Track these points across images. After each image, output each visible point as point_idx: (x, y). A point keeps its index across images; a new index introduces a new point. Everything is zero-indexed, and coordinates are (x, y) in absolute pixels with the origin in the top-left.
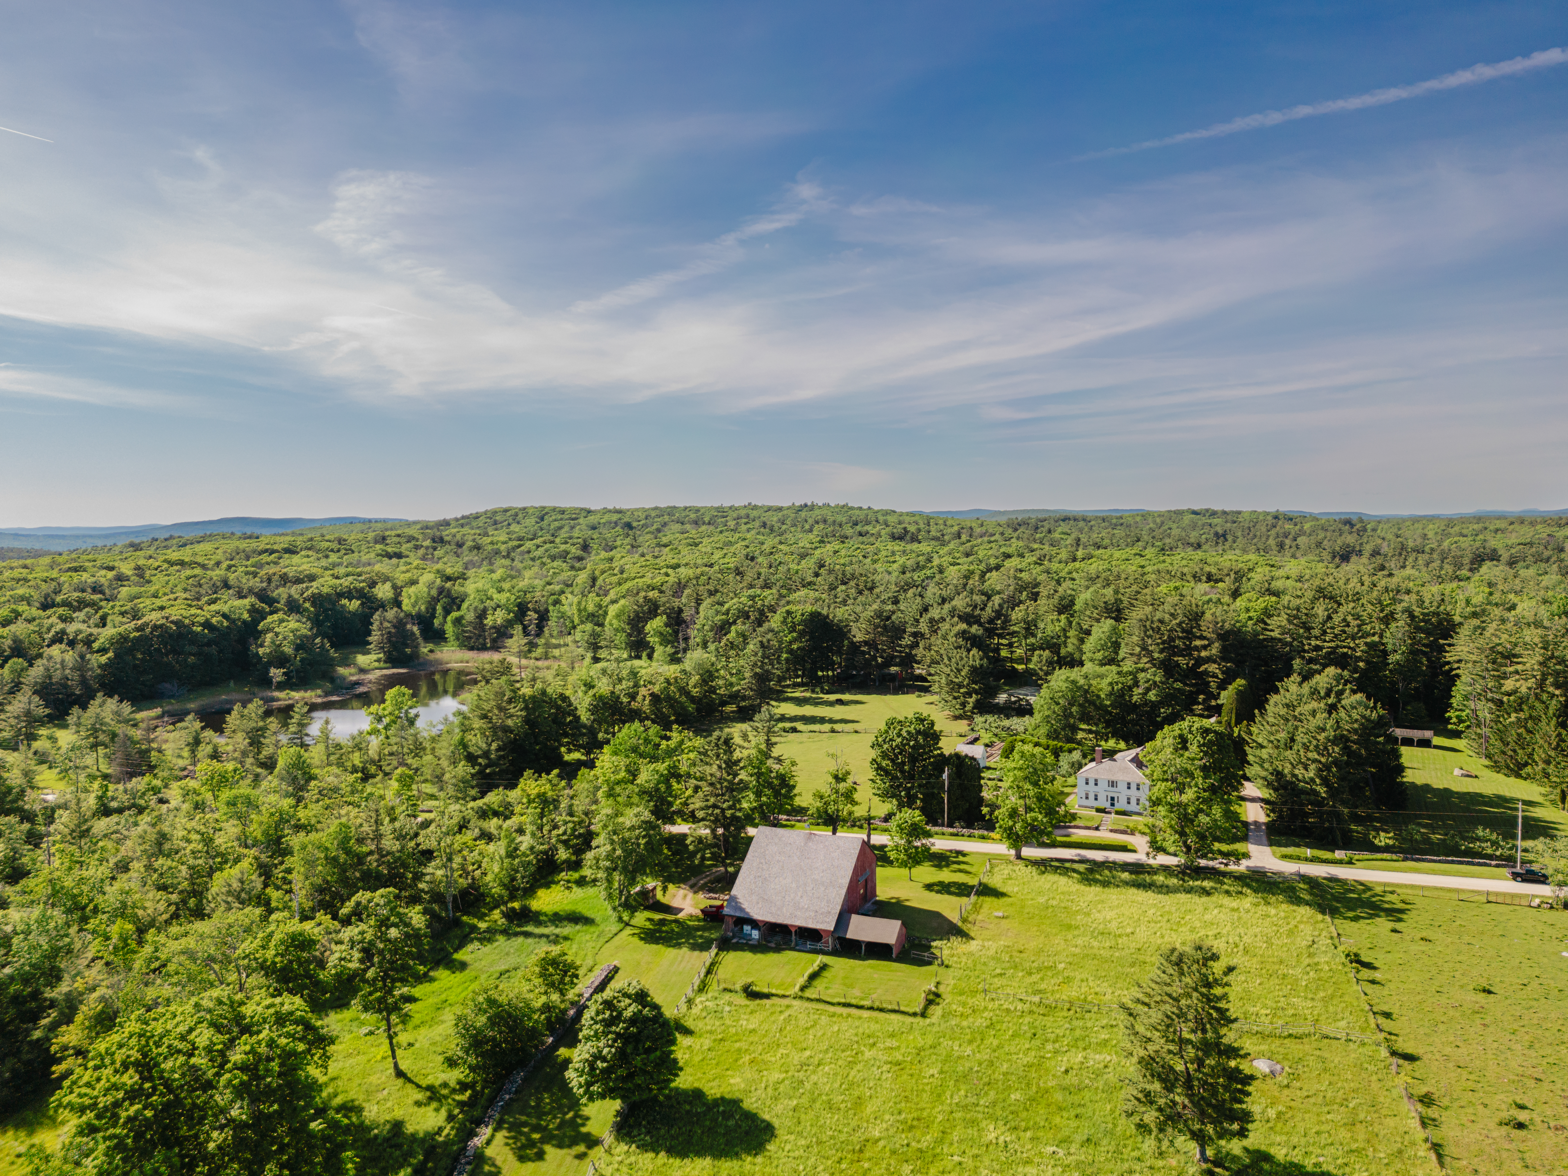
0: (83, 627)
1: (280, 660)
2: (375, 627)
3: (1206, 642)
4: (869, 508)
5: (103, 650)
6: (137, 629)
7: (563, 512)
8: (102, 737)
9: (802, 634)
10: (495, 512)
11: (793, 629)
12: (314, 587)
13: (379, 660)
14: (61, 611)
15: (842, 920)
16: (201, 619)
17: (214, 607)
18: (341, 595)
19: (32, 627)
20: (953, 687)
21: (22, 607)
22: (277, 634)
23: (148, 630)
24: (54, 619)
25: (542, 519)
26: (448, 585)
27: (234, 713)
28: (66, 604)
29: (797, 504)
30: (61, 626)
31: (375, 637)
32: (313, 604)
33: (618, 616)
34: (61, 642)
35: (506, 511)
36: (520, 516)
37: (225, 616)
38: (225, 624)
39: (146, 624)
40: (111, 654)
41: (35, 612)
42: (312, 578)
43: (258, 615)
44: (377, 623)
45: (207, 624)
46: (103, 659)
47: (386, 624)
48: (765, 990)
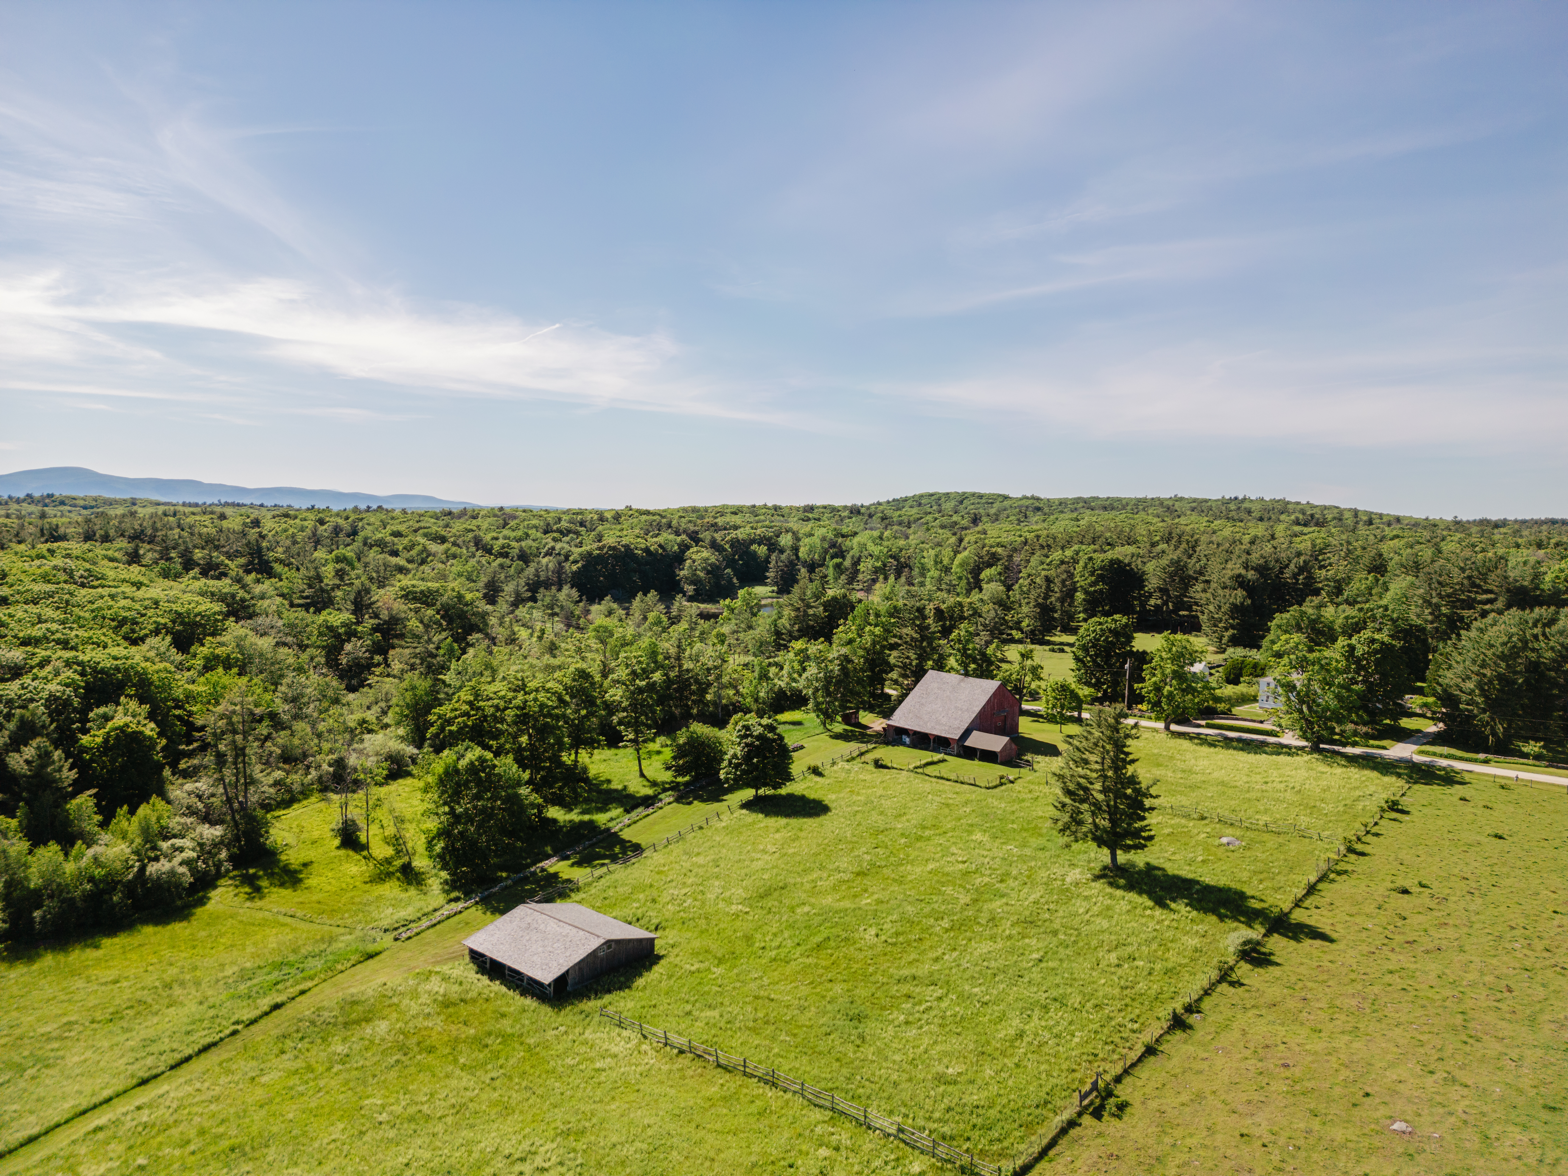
0: (566, 546)
1: (695, 581)
2: (771, 566)
3: (1492, 596)
4: (1308, 503)
5: (575, 562)
6: (599, 549)
7: (981, 496)
8: (557, 610)
9: (1101, 578)
10: (921, 496)
11: (1092, 574)
12: (733, 534)
13: (773, 592)
14: (555, 535)
15: (967, 734)
16: (643, 546)
17: (655, 539)
18: (753, 542)
19: (535, 544)
20: (1215, 623)
21: (532, 532)
22: (694, 561)
23: (605, 550)
24: (549, 540)
25: (961, 502)
26: (840, 540)
27: (638, 599)
28: (559, 531)
29: (1227, 497)
30: (552, 544)
31: (771, 574)
32: (732, 546)
33: (961, 565)
34: (551, 555)
35: (932, 495)
36: (943, 499)
37: (660, 546)
38: (660, 551)
39: (604, 546)
40: (579, 565)
41: (539, 535)
42: (736, 528)
43: (685, 548)
44: (774, 562)
45: (647, 550)
46: (574, 568)
47: (780, 564)
48: (889, 765)
